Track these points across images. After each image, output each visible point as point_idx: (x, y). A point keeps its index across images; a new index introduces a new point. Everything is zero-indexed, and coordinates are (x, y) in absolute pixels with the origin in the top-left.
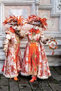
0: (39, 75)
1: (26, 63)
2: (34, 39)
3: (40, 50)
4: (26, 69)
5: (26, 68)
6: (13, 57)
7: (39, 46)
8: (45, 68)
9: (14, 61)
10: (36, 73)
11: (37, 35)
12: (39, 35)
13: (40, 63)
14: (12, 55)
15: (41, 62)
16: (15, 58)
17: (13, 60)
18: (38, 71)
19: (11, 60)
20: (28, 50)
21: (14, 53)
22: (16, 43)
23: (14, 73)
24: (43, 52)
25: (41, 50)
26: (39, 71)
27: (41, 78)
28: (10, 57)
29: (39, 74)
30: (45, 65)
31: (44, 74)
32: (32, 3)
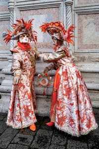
17: (26, 96)
19: (24, 97)
21: (28, 85)
22: (30, 66)
23: (31, 118)
28: (22, 92)
32: (60, 2)
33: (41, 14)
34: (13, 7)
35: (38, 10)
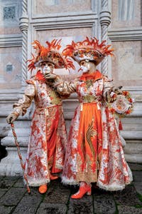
0: (101, 181)
1: (72, 154)
2: (91, 94)
3: (104, 119)
4: (72, 169)
5: (72, 166)
6: (41, 138)
7: (104, 109)
8: (116, 164)
9: (43, 147)
10: (95, 176)
11: (96, 84)
12: (101, 82)
13: (105, 150)
14: (38, 132)
15: (106, 148)
16: (45, 139)
17: (40, 144)
18: (98, 171)
19: (37, 144)
20: (77, 121)
21: (44, 129)
22: (49, 104)
23: (42, 175)
24: (111, 124)
25: (108, 121)
26: (102, 169)
27: (107, 187)
28: (35, 138)
29: (102, 177)
30: (116, 155)
31: (115, 179)
32: (93, 21)
33: (66, 36)
34: (27, 25)
35: (63, 30)
